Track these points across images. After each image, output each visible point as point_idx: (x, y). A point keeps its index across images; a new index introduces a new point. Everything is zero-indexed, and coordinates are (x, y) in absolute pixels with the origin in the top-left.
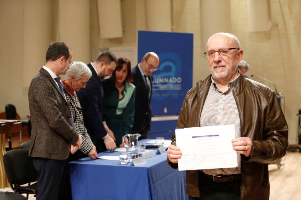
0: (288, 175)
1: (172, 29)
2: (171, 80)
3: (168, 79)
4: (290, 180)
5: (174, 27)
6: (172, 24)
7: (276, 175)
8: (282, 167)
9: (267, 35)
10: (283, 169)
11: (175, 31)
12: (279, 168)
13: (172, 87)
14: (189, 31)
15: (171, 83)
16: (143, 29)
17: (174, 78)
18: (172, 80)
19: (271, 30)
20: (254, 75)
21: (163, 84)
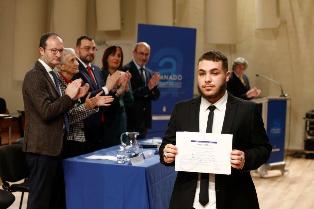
0: (292, 182)
1: (174, 23)
2: (171, 78)
3: (168, 76)
4: (294, 187)
5: (176, 21)
6: (174, 18)
7: (279, 182)
8: (286, 173)
9: (275, 33)
10: (286, 175)
11: (177, 25)
12: (283, 174)
13: (172, 84)
14: (191, 26)
15: (171, 81)
16: (143, 22)
17: (174, 76)
18: (173, 77)
19: (279, 27)
20: (260, 75)
21: (162, 81)
